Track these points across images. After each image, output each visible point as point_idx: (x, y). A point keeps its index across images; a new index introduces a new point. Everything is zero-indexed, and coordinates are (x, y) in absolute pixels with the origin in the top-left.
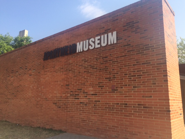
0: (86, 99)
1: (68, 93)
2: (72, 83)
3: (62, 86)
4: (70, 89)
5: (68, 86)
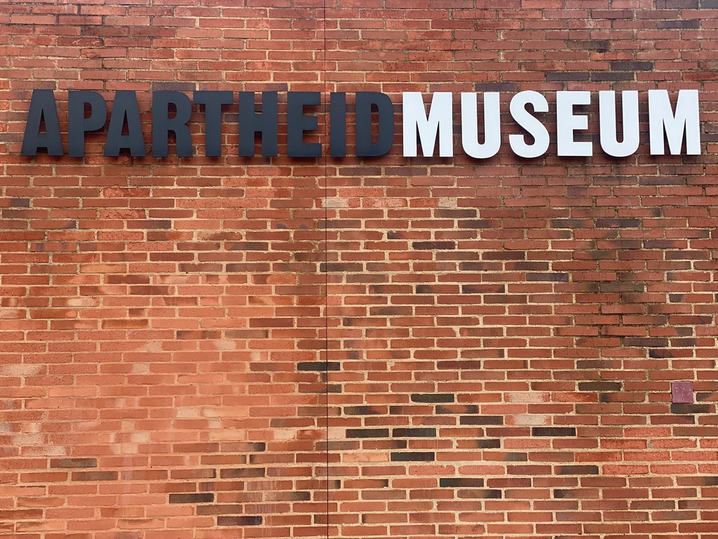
0: (487, 457)
1: (326, 422)
2: (361, 352)
3: (265, 372)
4: (343, 393)
5: (328, 372)
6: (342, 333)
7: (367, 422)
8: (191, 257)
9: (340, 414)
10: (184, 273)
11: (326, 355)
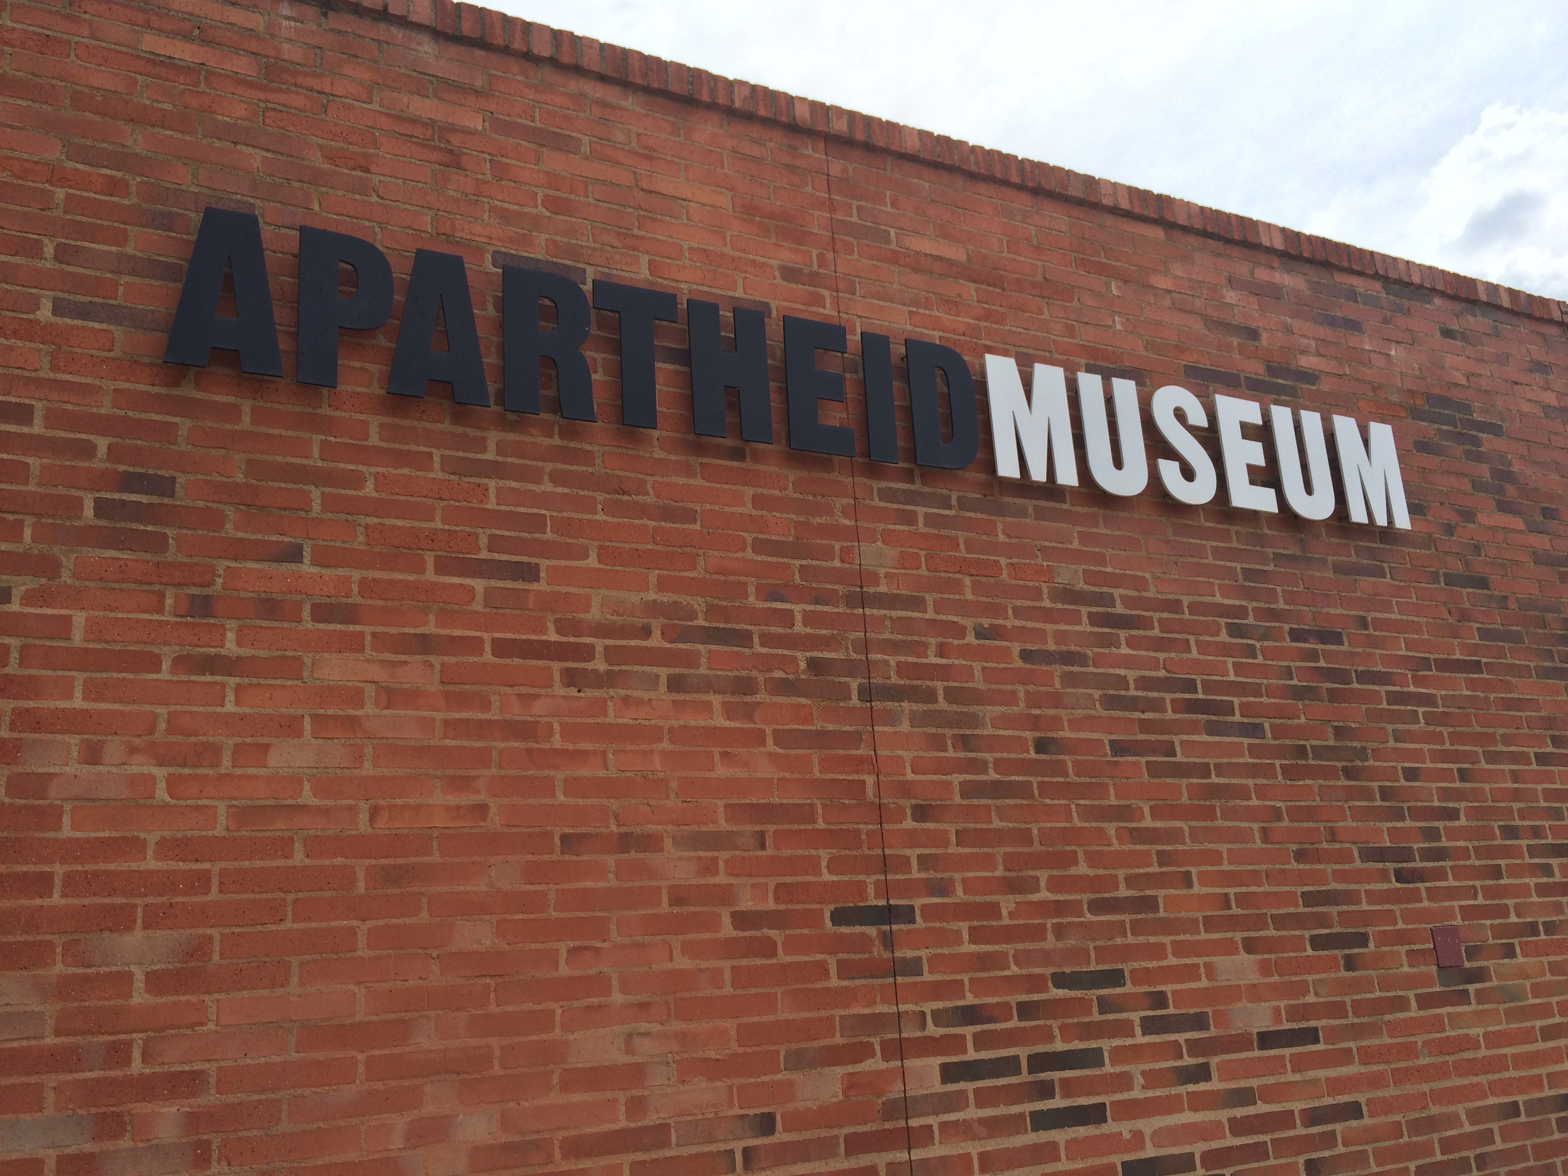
0: (1194, 1103)
2: (951, 880)
3: (766, 931)
4: (927, 977)
5: (895, 927)
6: (912, 838)
7: (981, 1042)
8: (587, 653)
9: (923, 1026)
10: (573, 692)
11: (885, 889)
